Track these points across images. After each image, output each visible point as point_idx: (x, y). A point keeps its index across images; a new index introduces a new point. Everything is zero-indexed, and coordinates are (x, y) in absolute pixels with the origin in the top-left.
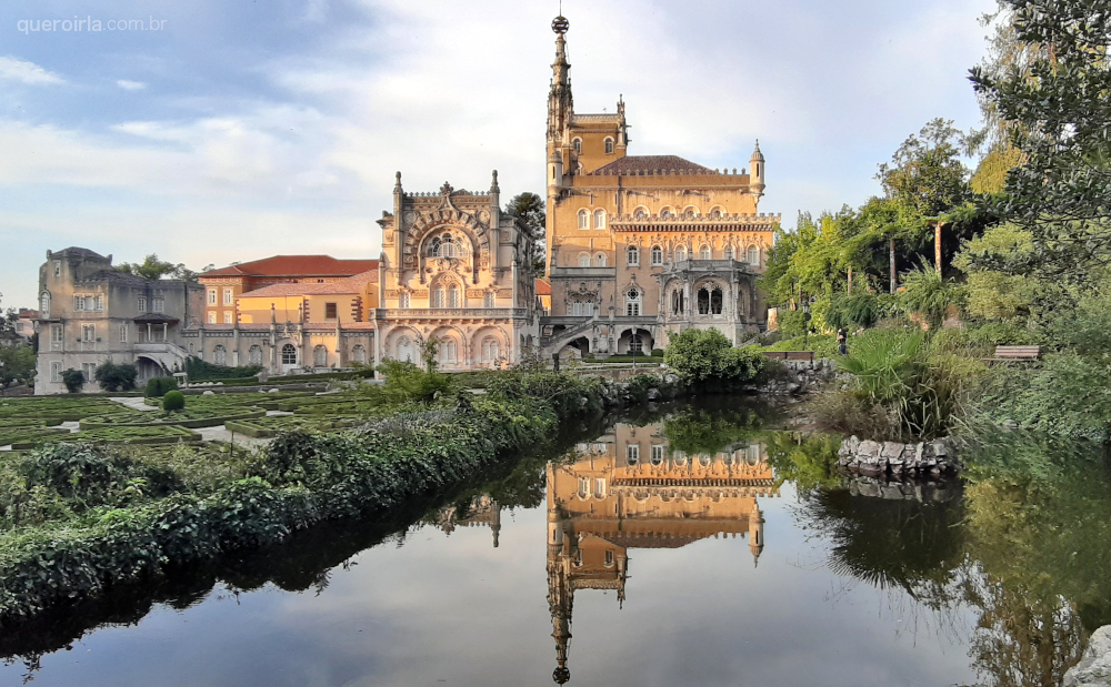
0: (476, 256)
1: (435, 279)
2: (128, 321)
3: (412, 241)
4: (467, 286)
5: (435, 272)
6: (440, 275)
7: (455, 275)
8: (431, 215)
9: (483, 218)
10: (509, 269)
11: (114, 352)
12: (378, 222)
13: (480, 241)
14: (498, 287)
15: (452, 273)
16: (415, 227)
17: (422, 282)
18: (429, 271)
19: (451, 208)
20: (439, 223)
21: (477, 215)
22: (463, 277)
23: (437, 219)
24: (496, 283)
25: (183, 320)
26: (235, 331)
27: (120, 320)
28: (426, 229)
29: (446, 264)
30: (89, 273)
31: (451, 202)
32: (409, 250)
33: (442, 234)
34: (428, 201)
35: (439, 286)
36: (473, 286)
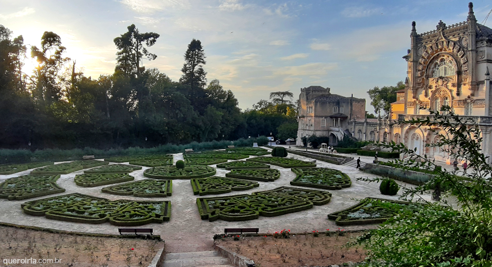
0: (459, 73)
1: (434, 93)
2: (326, 117)
3: (420, 68)
4: (453, 98)
5: (434, 89)
6: (437, 90)
7: (447, 90)
8: (431, 47)
9: (464, 43)
10: (483, 82)
11: (317, 131)
12: (404, 57)
13: (462, 62)
14: (475, 98)
15: (444, 88)
16: (423, 57)
17: (426, 95)
18: (430, 87)
19: (444, 39)
20: (437, 52)
21: (460, 40)
22: (451, 91)
23: (434, 49)
24: (473, 95)
25: (349, 117)
26: (365, 123)
27: (322, 117)
28: (428, 58)
29: (440, 82)
30: (315, 96)
31: (443, 35)
32: (419, 74)
33: (439, 60)
34: (430, 36)
35: (437, 99)
36: (457, 98)
